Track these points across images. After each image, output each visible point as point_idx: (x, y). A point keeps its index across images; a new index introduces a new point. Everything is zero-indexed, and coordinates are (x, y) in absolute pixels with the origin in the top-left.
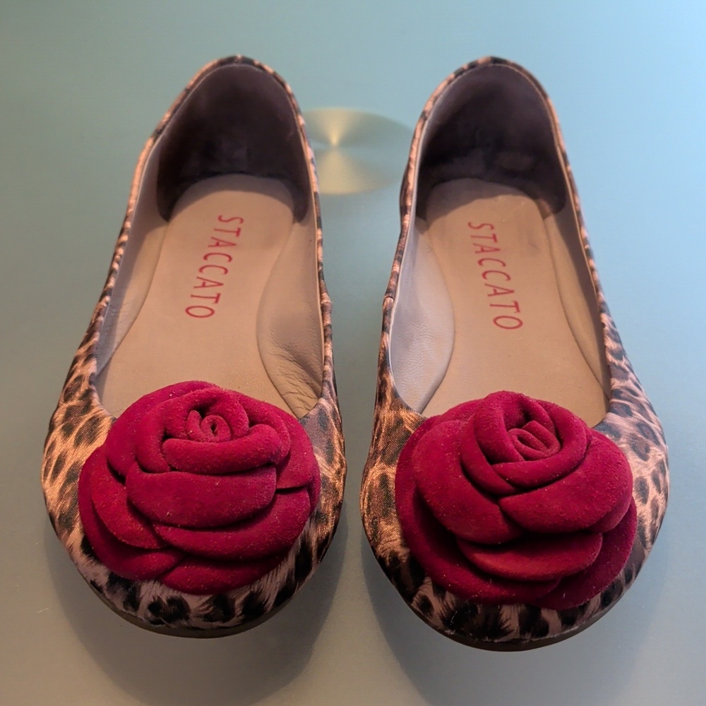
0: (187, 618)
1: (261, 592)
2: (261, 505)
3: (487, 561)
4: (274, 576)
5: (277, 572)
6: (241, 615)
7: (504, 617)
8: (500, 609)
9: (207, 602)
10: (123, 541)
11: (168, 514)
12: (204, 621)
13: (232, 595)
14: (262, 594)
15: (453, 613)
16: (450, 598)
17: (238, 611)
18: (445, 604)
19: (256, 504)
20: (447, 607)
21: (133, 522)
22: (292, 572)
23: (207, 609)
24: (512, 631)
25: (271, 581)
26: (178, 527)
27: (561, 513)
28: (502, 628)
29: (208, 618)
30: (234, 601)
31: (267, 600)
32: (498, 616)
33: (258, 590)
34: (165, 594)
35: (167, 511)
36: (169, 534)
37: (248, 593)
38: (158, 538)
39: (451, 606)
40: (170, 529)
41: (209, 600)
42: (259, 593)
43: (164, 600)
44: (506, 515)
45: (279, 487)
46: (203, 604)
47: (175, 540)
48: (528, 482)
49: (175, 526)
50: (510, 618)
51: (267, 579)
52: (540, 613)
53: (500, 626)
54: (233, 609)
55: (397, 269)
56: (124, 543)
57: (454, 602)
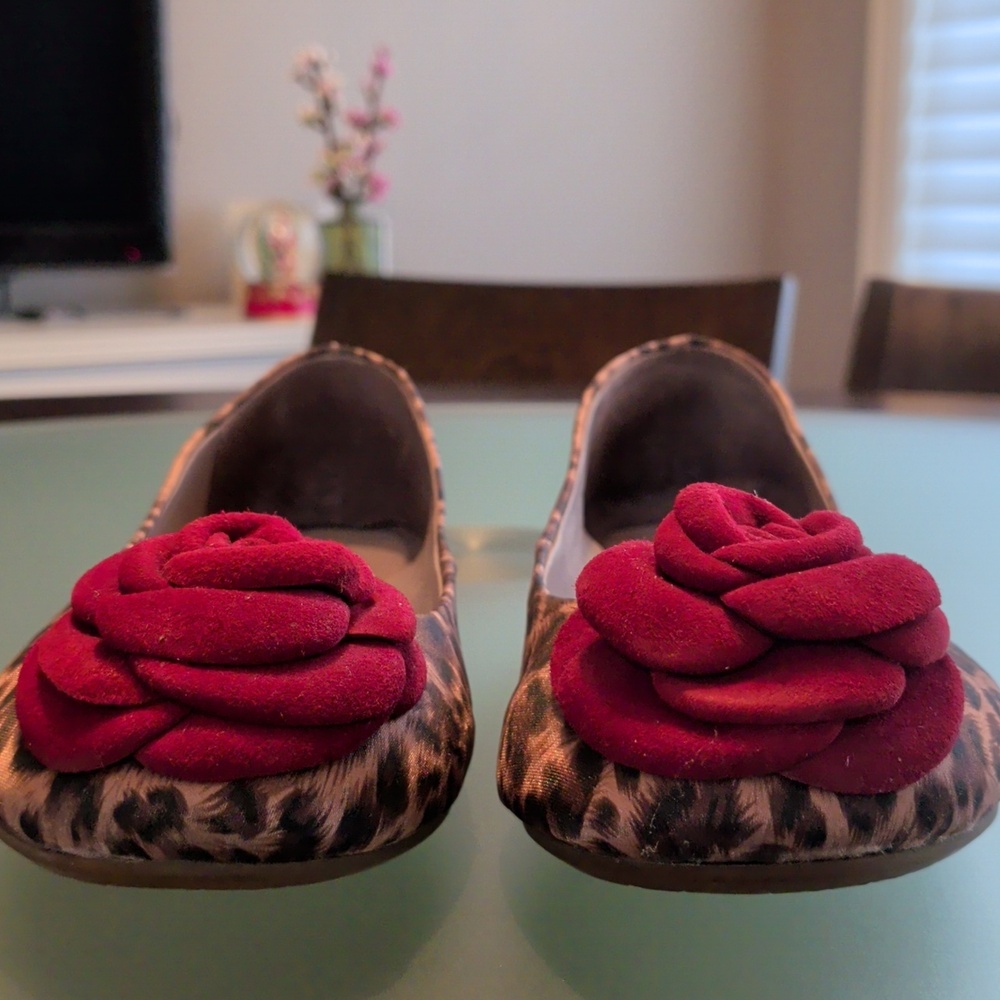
0: (180, 826)
1: (315, 794)
2: (320, 637)
3: (706, 698)
4: (340, 777)
5: (345, 771)
6: (278, 828)
7: (743, 800)
8: (736, 788)
9: (217, 794)
10: (82, 698)
11: (161, 638)
12: (211, 830)
13: (263, 787)
14: (316, 800)
15: (653, 808)
16: (646, 785)
17: (273, 819)
18: (639, 798)
19: (312, 632)
20: (644, 803)
21: (101, 667)
22: (371, 784)
23: (217, 806)
24: (760, 825)
25: (334, 784)
26: (176, 661)
27: (828, 601)
28: (742, 820)
29: (219, 825)
30: (265, 798)
31: (325, 818)
32: (731, 799)
33: (309, 789)
34: (146, 784)
35: (160, 634)
36: (160, 672)
37: (291, 790)
38: (141, 682)
39: (648, 797)
40: (162, 664)
41: (221, 791)
42: (310, 797)
43: (143, 795)
44: (735, 614)
45: (354, 631)
46: (209, 799)
47: (170, 681)
48: (769, 561)
49: (171, 659)
50: (755, 802)
51: (328, 777)
52: (809, 797)
53: (738, 816)
54: (265, 813)
55: (557, 516)
56: (83, 702)
57: (654, 790)
